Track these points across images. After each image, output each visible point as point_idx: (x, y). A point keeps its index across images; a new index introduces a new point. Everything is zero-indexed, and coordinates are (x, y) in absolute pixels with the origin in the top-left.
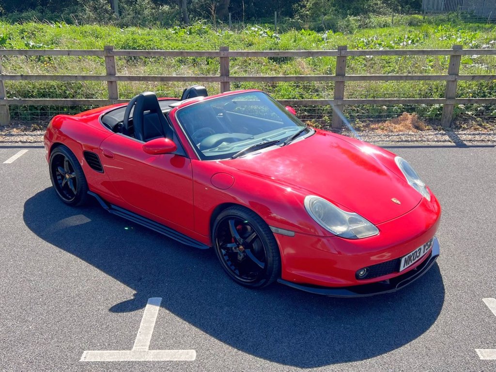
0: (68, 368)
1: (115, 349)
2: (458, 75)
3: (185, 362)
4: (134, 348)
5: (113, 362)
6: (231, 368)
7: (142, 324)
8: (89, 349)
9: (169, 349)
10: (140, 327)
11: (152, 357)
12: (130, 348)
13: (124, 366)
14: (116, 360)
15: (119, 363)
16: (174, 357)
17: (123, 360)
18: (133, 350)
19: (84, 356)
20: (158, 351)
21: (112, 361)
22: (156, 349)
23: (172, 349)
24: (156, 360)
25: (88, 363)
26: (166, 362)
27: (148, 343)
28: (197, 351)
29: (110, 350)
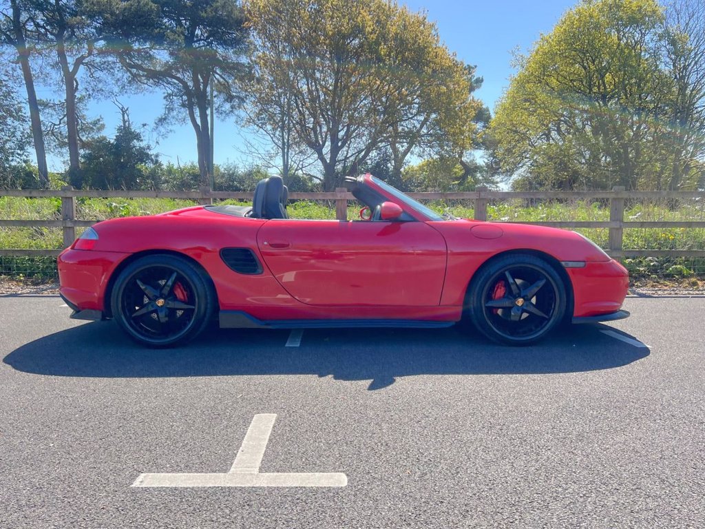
0: (106, 497)
1: (197, 471)
2: (622, 221)
3: (329, 489)
4: (232, 469)
5: (193, 489)
6: (418, 497)
7: (245, 442)
8: (150, 471)
9: (297, 472)
10: (243, 445)
11: (266, 482)
12: (225, 471)
13: (215, 493)
14: (200, 486)
15: (205, 490)
16: (307, 481)
17: (211, 486)
18: (230, 472)
19: (141, 480)
20: (276, 474)
21: (191, 486)
22: (273, 472)
23: (302, 471)
24: (274, 485)
25: (146, 490)
26: (292, 488)
27: (258, 464)
28: (347, 475)
29: (189, 472)
